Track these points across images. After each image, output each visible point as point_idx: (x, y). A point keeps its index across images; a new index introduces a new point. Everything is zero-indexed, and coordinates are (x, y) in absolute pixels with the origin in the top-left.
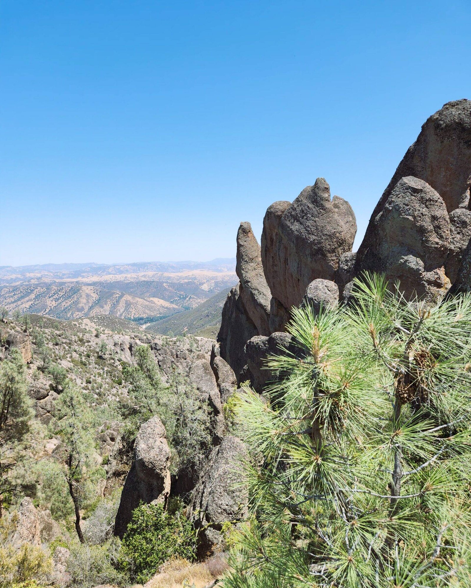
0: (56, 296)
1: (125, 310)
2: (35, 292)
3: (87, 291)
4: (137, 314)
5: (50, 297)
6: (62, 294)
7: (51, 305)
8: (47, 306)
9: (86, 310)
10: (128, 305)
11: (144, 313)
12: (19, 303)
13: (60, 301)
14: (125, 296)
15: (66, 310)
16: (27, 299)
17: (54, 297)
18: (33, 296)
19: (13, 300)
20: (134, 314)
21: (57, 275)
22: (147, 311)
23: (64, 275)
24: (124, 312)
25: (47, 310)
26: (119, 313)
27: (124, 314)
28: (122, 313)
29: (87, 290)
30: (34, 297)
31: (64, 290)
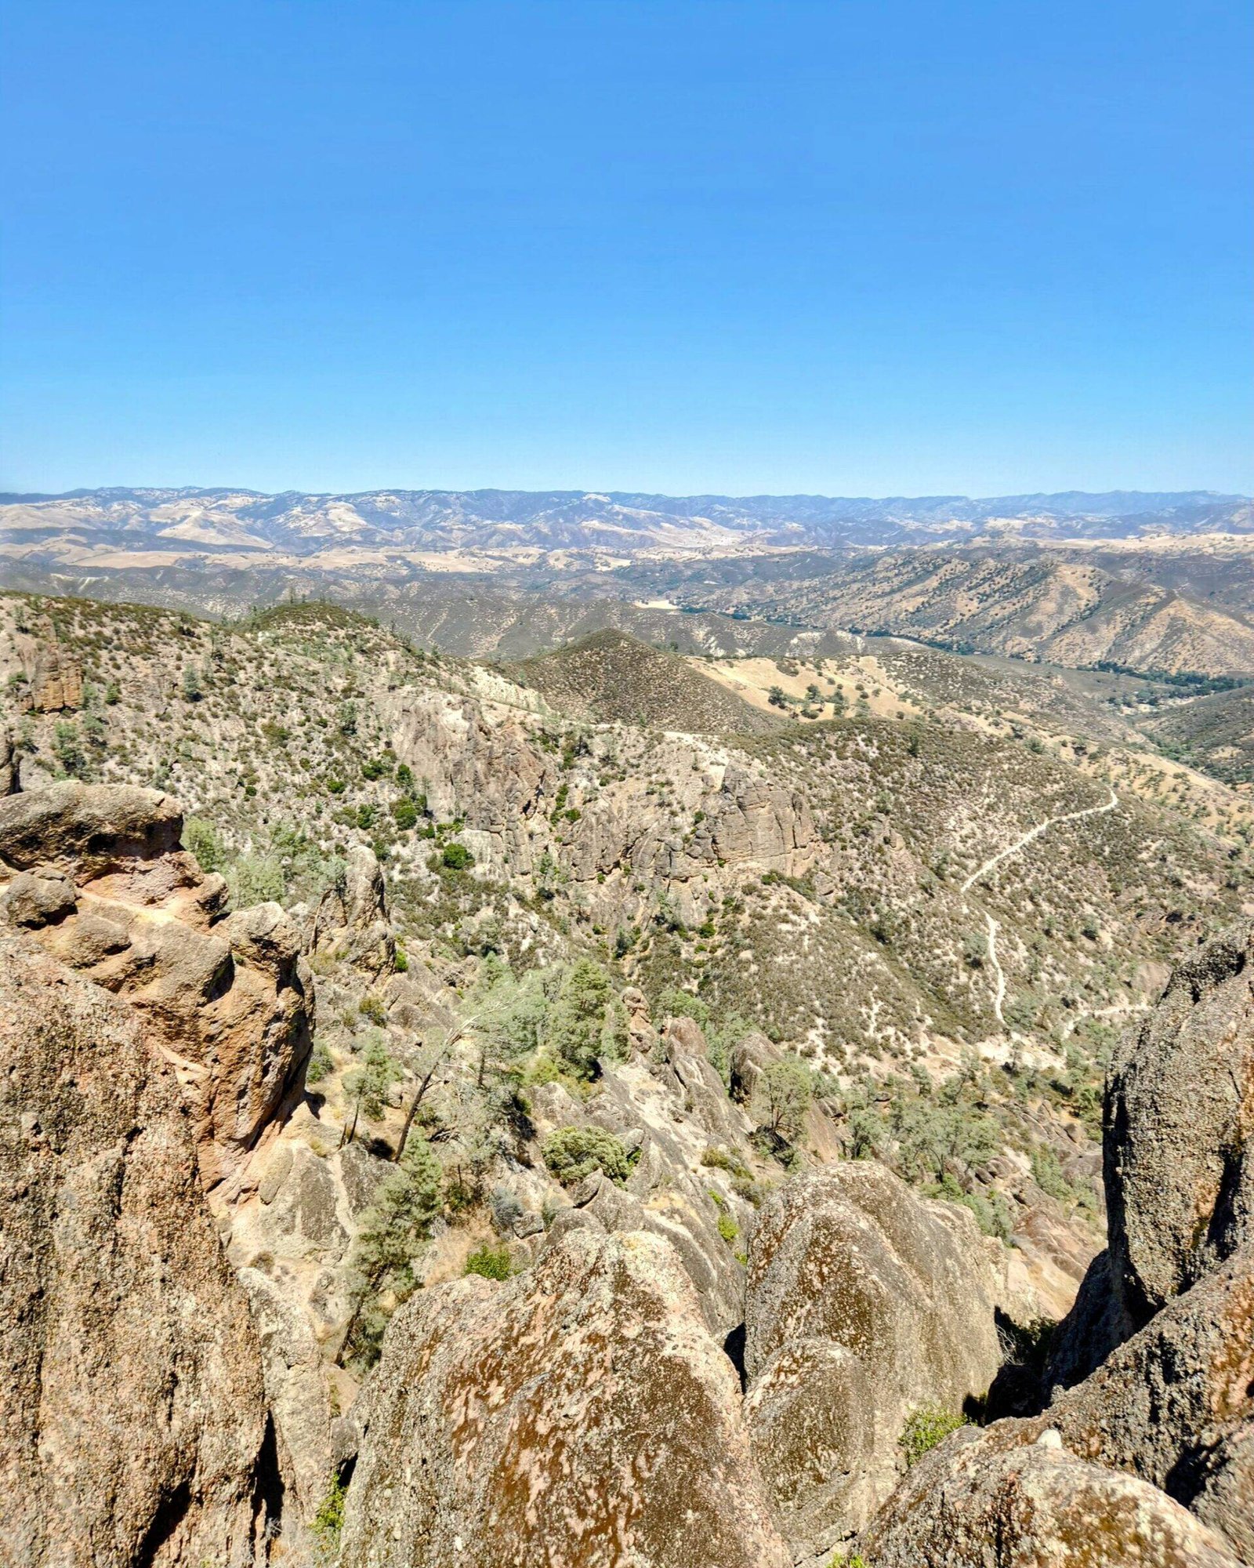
0: (986, 588)
1: (1160, 646)
2: (941, 572)
3: (1070, 581)
4: (1194, 660)
5: (970, 589)
6: (1003, 582)
7: (965, 610)
8: (953, 611)
9: (1046, 634)
10: (1176, 630)
11: (1219, 662)
12: (897, 596)
13: (991, 600)
14: (1174, 603)
15: (994, 627)
16: (917, 588)
17: (981, 590)
18: (933, 582)
19: (888, 589)
20: (1182, 661)
21: (1068, 527)
22: (1231, 658)
23: (1087, 526)
24: (1155, 650)
25: (952, 623)
26: (1137, 653)
27: (1151, 659)
28: (1148, 656)
29: (1070, 575)
30: (935, 584)
31: (1009, 573)
